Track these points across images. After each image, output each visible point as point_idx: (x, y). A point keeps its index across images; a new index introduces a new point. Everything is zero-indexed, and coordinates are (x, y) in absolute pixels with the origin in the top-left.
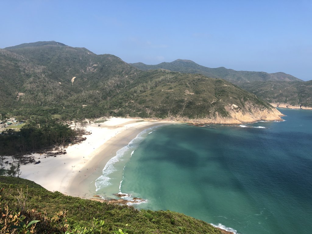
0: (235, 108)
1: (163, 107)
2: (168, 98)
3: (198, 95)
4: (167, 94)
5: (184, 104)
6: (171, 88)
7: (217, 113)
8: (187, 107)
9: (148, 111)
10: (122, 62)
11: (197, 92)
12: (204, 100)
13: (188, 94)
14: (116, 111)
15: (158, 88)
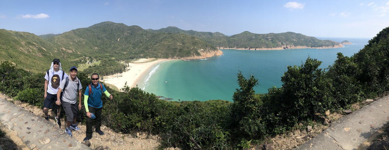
0: (203, 51)
1: (167, 52)
2: (168, 47)
3: (184, 45)
4: (168, 45)
5: (178, 50)
6: (169, 42)
7: (194, 54)
8: (179, 51)
9: (160, 55)
10: (142, 29)
11: (184, 44)
12: (188, 48)
13: (179, 45)
14: (142, 55)
15: (163, 42)
